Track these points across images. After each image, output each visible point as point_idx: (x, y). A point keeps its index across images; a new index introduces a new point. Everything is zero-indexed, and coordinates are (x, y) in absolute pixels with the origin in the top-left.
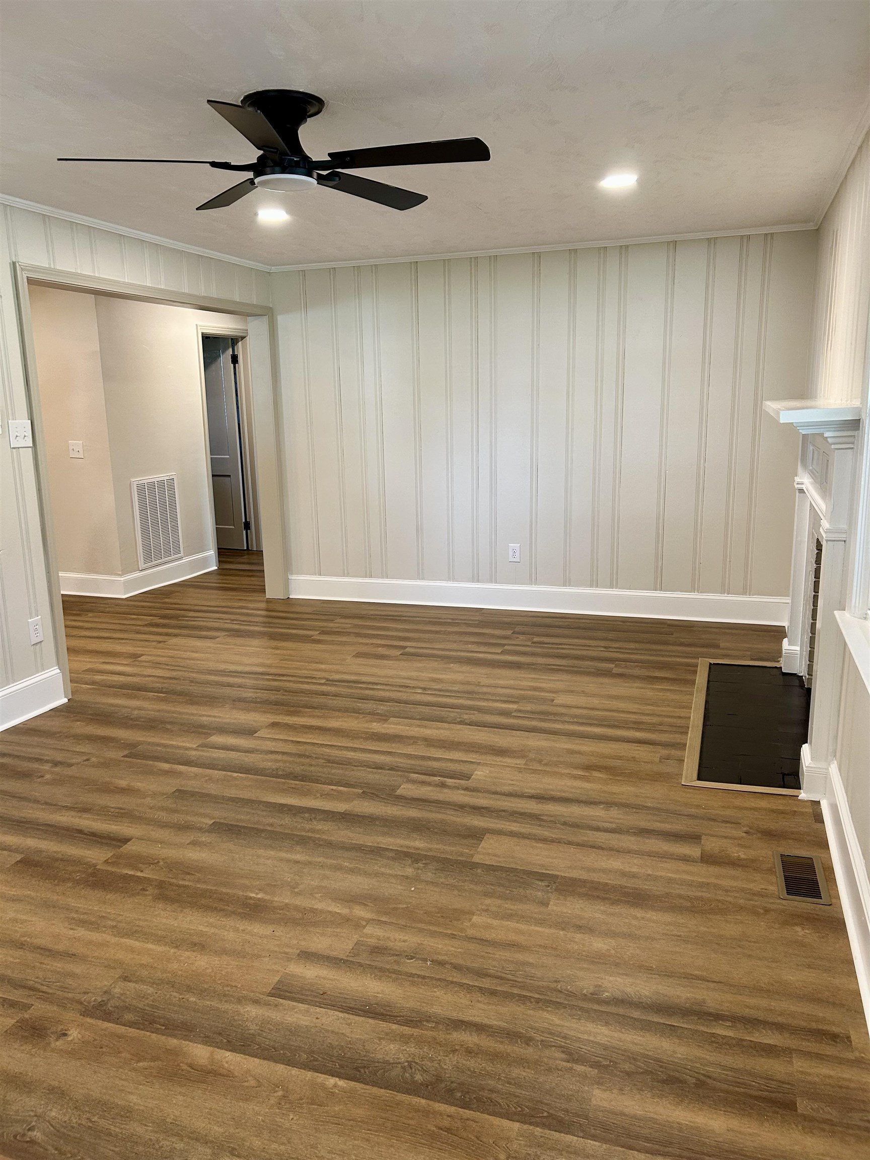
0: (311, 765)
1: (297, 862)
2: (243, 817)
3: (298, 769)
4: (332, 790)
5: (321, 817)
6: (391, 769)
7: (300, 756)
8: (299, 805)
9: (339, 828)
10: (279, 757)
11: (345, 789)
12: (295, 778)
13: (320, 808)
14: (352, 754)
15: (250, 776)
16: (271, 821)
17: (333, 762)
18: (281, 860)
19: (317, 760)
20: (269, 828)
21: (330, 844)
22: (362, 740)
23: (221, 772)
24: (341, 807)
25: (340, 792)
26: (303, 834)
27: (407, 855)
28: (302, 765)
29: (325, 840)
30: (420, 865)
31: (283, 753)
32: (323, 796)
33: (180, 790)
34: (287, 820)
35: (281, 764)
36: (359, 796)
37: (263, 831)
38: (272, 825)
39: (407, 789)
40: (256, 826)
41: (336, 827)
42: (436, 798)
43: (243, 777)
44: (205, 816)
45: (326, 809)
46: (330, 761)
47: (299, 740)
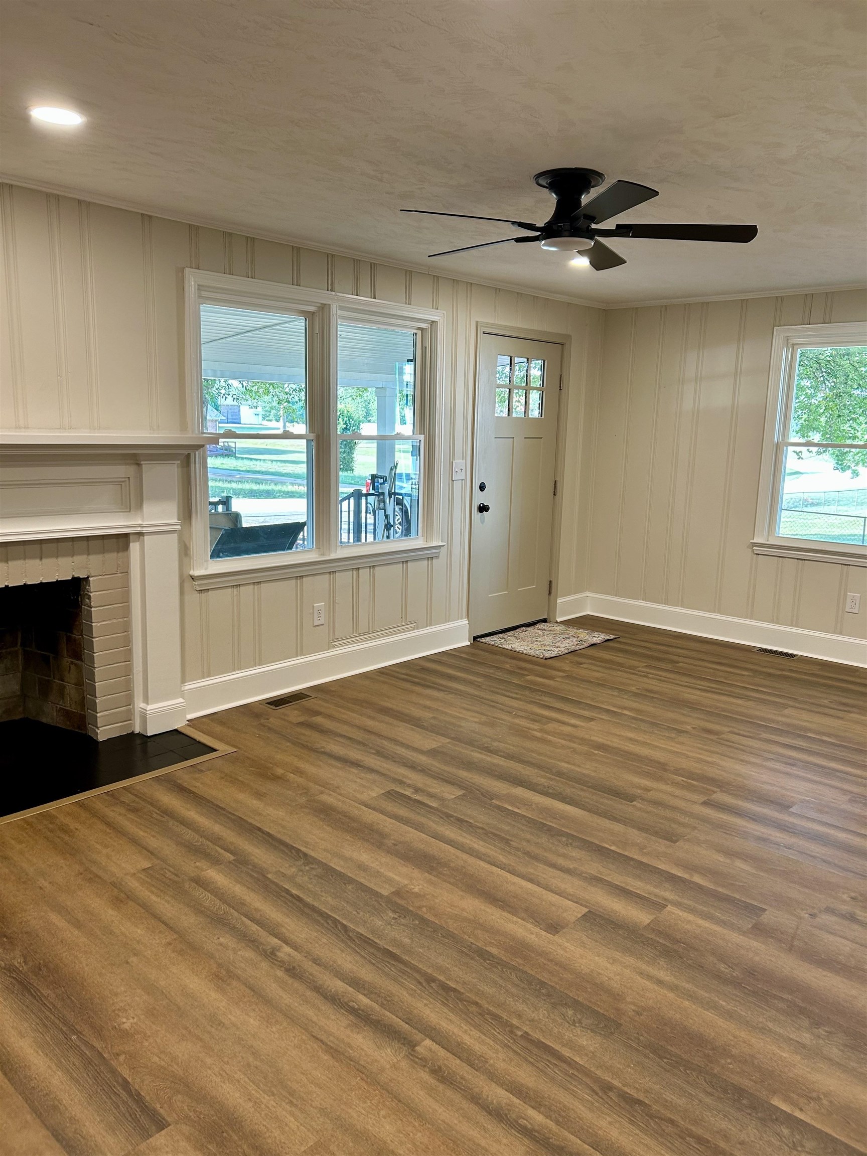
0: (528, 841)
1: (568, 763)
2: (607, 802)
3: (544, 839)
4: (519, 808)
5: (540, 787)
6: (449, 816)
7: (536, 858)
8: (554, 801)
9: (528, 776)
10: (561, 861)
11: (506, 806)
12: (550, 829)
13: (537, 794)
14: (476, 846)
15: (597, 843)
16: (582, 793)
17: (502, 839)
18: (579, 766)
19: (520, 846)
20: (585, 788)
21: (540, 767)
22: (452, 865)
23: (631, 855)
24: (519, 791)
25: (513, 805)
26: (557, 778)
27: (491, 752)
28: (538, 843)
29: (543, 771)
30: (486, 745)
31: (554, 866)
32: (530, 804)
33: (671, 841)
34: (568, 791)
35: (562, 850)
36: (498, 797)
37: (589, 787)
38: (582, 790)
39: (450, 793)
40: (595, 791)
41: (531, 777)
42: (435, 781)
43: (606, 843)
44: (640, 809)
45: (533, 792)
46: (505, 841)
47: (529, 885)
